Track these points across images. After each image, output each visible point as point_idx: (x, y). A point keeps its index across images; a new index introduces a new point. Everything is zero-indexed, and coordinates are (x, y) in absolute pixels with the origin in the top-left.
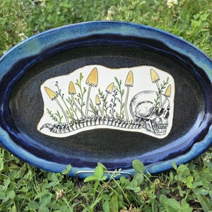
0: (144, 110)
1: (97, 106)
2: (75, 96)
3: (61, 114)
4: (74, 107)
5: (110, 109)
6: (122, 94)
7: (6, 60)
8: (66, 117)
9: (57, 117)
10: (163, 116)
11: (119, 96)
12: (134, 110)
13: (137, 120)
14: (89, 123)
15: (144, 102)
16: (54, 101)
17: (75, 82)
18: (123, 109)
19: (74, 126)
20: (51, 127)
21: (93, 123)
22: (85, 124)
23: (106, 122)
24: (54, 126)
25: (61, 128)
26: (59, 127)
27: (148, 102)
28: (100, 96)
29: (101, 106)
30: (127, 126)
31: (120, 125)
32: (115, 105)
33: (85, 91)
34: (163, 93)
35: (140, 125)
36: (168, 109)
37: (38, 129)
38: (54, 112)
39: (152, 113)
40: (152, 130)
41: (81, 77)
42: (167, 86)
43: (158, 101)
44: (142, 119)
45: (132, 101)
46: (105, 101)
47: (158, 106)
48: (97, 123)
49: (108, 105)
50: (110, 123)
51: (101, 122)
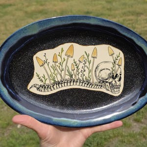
0: (104, 75)
1: (72, 72)
2: (57, 64)
3: (46, 77)
4: (56, 72)
5: (81, 73)
6: (90, 63)
7: (15, 36)
8: (50, 79)
9: (43, 79)
10: (117, 79)
11: (87, 64)
12: (97, 75)
13: (100, 82)
14: (66, 84)
15: (104, 69)
16: (42, 67)
17: (58, 54)
18: (90, 74)
19: (55, 86)
20: (38, 86)
21: (69, 84)
22: (63, 84)
23: (78, 83)
24: (41, 86)
25: (45, 88)
26: (44, 87)
27: (107, 69)
28: (74, 64)
29: (75, 71)
30: (93, 86)
31: (88, 86)
32: (85, 71)
33: (64, 60)
34: (117, 63)
35: (101, 86)
36: (120, 75)
37: (28, 88)
38: (41, 76)
39: (110, 77)
40: (110, 90)
41: (62, 50)
42: (119, 58)
43: (114, 68)
44: (103, 82)
45: (96, 68)
46: (77, 68)
47: (113, 72)
48: (72, 84)
49: (80, 71)
50: (81, 84)
51: (75, 83)
